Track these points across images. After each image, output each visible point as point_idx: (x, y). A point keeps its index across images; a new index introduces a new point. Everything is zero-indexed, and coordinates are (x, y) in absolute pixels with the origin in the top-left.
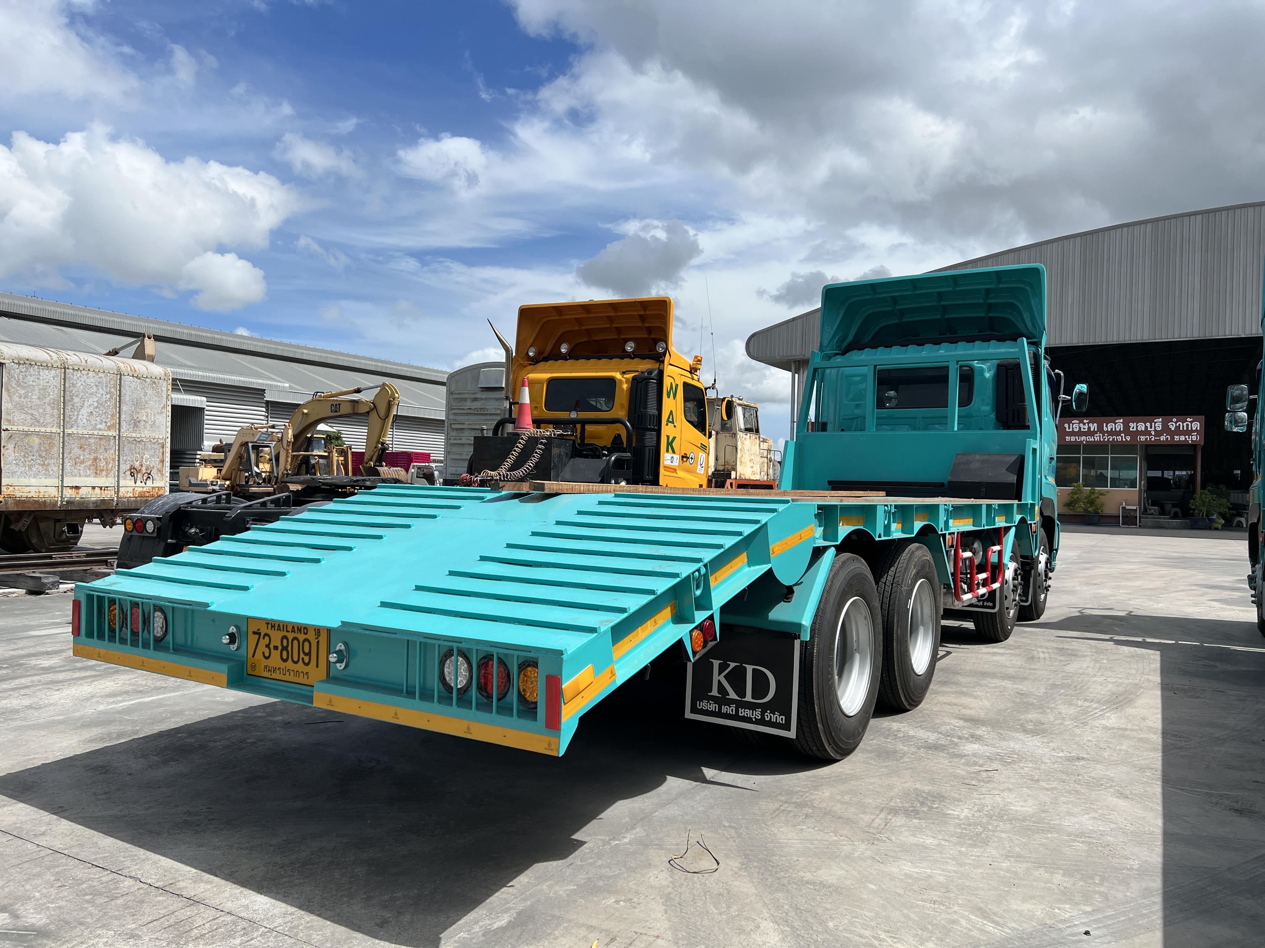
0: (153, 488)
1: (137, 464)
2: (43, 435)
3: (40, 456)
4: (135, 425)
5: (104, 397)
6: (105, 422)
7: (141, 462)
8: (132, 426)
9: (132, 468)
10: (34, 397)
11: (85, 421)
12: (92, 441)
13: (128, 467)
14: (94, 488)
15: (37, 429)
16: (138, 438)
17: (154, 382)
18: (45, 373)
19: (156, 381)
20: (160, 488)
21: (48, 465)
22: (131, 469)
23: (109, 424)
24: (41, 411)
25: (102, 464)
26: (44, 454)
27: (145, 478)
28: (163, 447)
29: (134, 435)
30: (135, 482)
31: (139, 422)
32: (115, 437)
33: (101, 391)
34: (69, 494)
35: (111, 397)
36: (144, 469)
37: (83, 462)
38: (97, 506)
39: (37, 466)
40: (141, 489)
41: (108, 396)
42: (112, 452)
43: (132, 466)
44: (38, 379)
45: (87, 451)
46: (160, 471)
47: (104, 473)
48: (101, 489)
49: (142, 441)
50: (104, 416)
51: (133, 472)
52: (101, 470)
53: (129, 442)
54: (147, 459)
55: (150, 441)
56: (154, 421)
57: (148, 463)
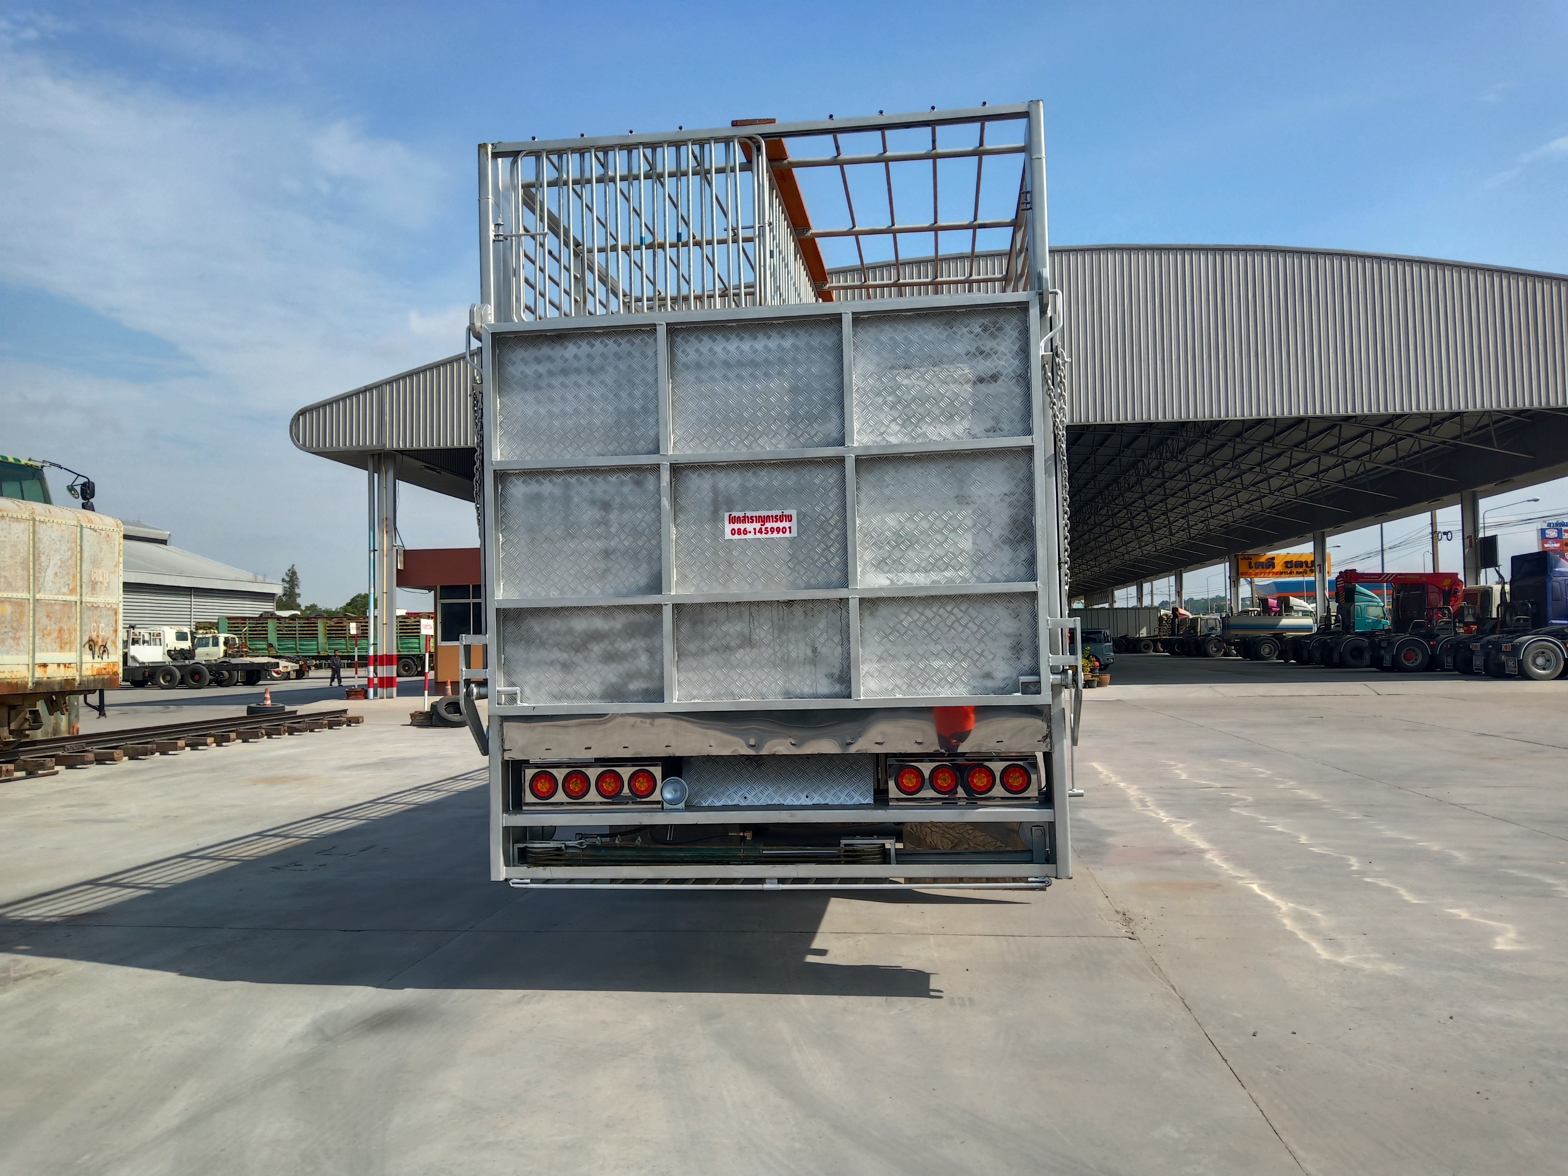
0: (109, 664)
1: (94, 635)
2: (14, 602)
3: (13, 628)
4: (93, 589)
5: (67, 554)
6: (68, 585)
7: (98, 632)
8: (90, 589)
9: (91, 640)
10: (7, 555)
11: (51, 583)
12: (57, 607)
13: (87, 639)
14: (59, 665)
15: (10, 595)
16: (95, 603)
17: (108, 536)
18: (15, 526)
19: (109, 533)
20: (114, 664)
21: (19, 638)
22: (89, 641)
23: (71, 587)
24: (13, 572)
25: (67, 636)
26: (15, 625)
27: (101, 652)
28: (116, 614)
29: (92, 600)
30: (93, 658)
31: (96, 583)
32: (76, 602)
33: (63, 547)
34: (39, 673)
35: (72, 555)
36: (100, 641)
37: (49, 634)
38: (61, 687)
39: (9, 640)
40: (97, 666)
41: (70, 553)
42: (74, 621)
43: (90, 637)
44: (10, 533)
45: (53, 619)
46: (114, 643)
47: (68, 646)
48: (65, 666)
49: (98, 606)
50: (66, 577)
51: (91, 644)
52: (66, 643)
53: (88, 608)
54: (102, 629)
55: (105, 606)
56: (109, 583)
57: (104, 633)
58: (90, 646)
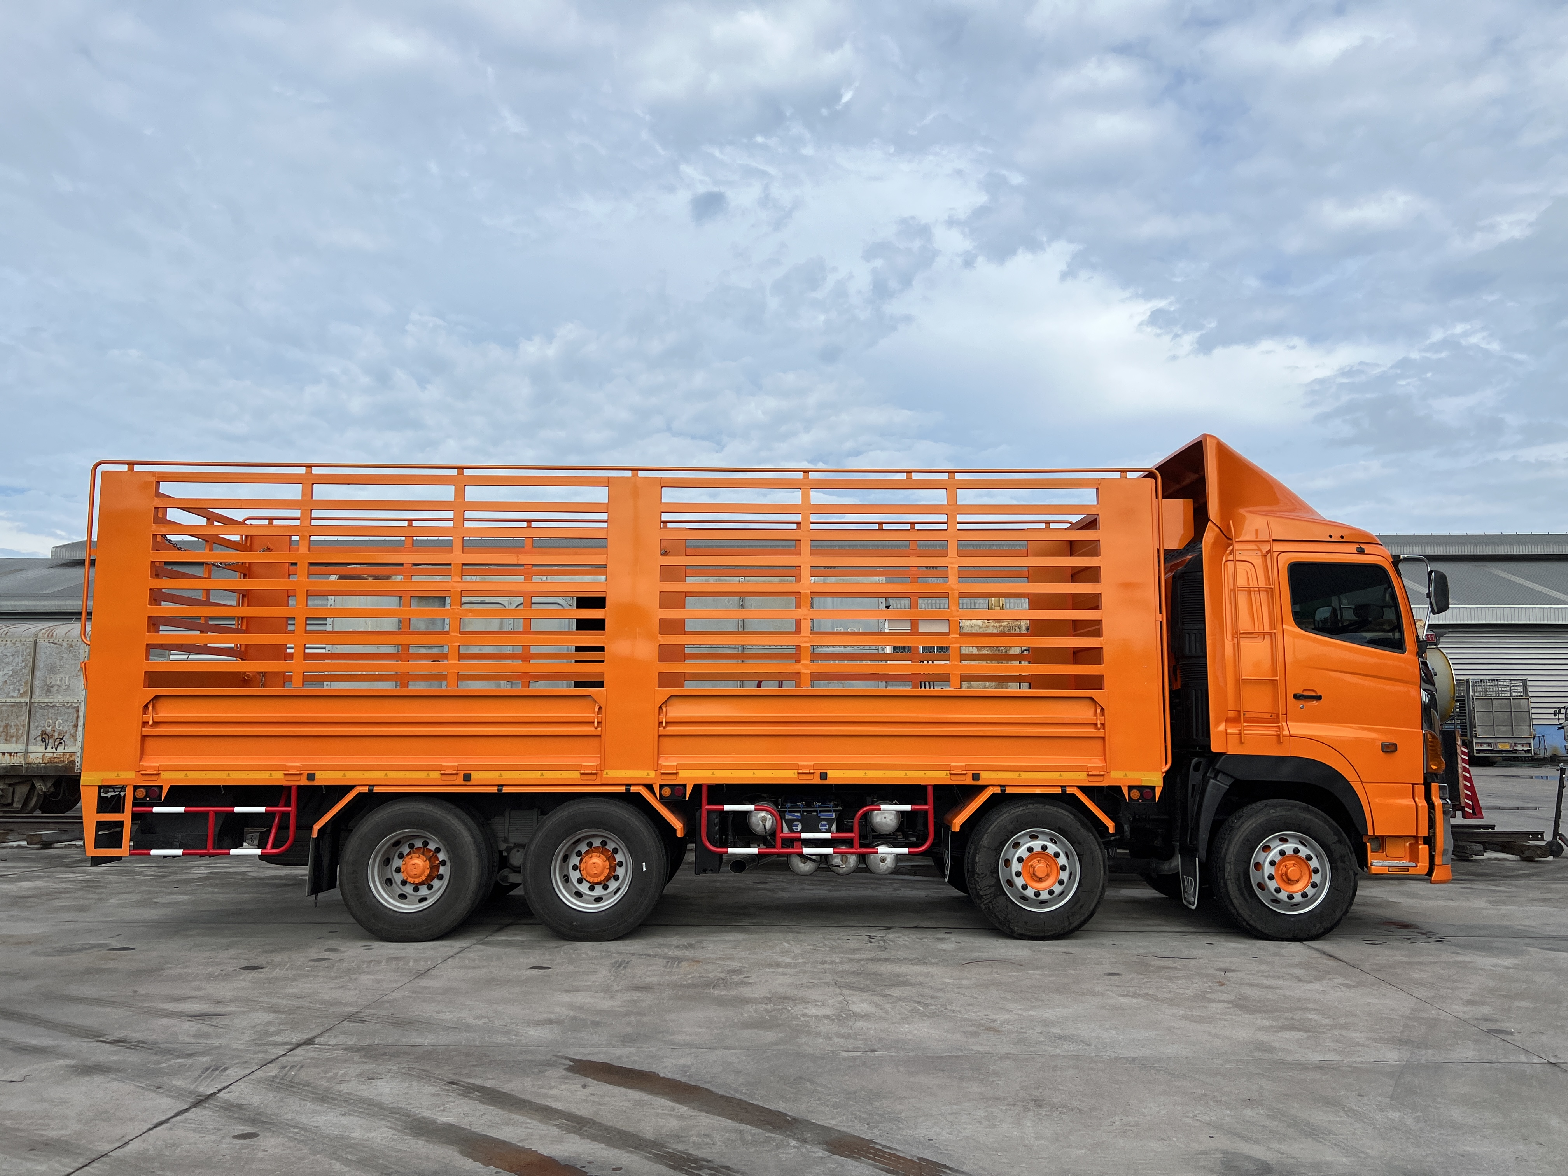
0: (64, 754)
1: (49, 730)
4: (48, 691)
5: (20, 665)
7: (54, 727)
8: (45, 692)
9: (44, 733)
13: (40, 732)
14: (3, 754)
16: (51, 703)
17: (71, 646)
19: (73, 644)
20: (72, 754)
22: (42, 735)
23: (21, 691)
25: (13, 731)
27: (56, 744)
28: (78, 711)
29: (46, 700)
30: (46, 749)
31: (52, 687)
32: (27, 703)
33: (17, 660)
35: (26, 665)
36: (56, 734)
38: (7, 772)
40: (51, 755)
41: (24, 664)
42: (23, 718)
43: (43, 731)
46: (74, 736)
47: (14, 739)
48: (11, 755)
49: (55, 706)
50: (18, 684)
51: (45, 738)
52: (12, 737)
53: (42, 708)
54: (60, 725)
55: (64, 705)
56: (68, 686)
57: (61, 728)
58: (42, 739)
